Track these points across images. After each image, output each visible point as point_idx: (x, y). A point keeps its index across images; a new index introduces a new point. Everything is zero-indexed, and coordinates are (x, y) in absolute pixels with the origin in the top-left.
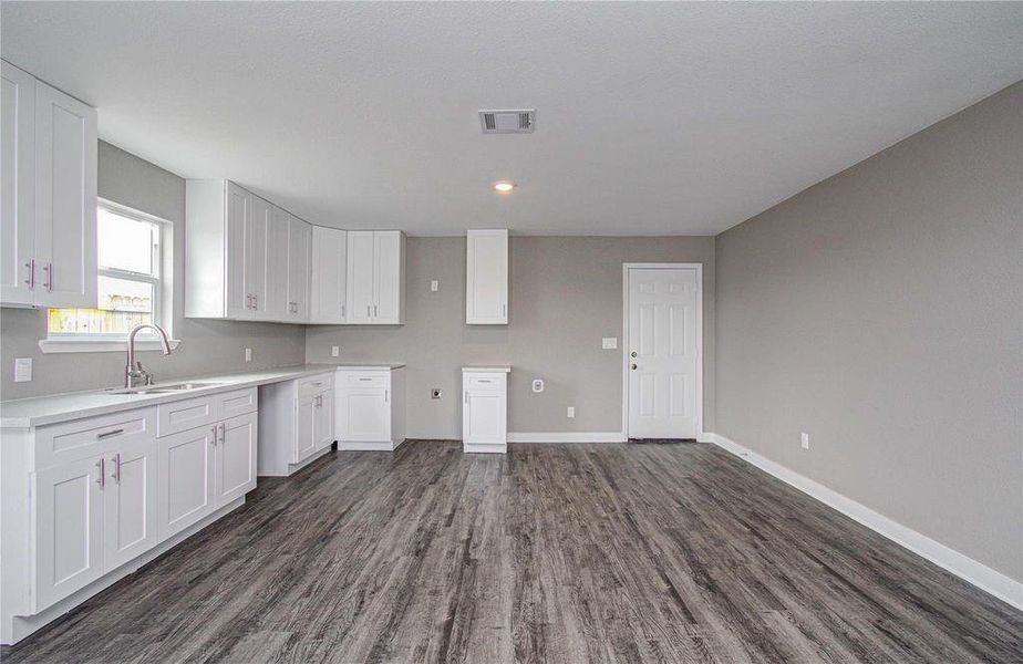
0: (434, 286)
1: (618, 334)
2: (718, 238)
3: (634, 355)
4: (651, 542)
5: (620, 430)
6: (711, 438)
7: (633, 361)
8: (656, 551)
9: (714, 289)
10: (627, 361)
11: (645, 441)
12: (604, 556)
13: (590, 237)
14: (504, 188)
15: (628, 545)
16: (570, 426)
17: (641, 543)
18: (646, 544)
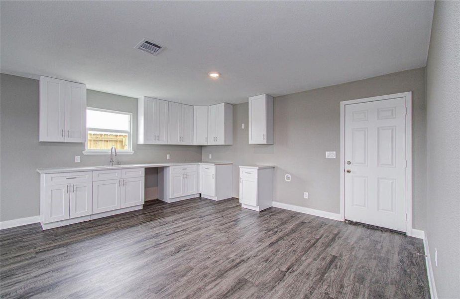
0: (243, 126)
1: (337, 149)
3: (349, 163)
5: (338, 212)
7: (348, 167)
10: (344, 167)
13: (318, 89)
16: (305, 204)
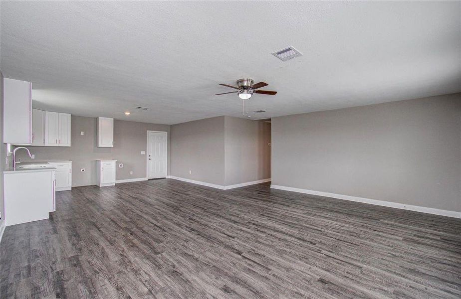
0: (82, 134)
1: (145, 150)
2: (171, 125)
5: (146, 177)
6: (169, 177)
7: (149, 157)
9: (170, 138)
10: (148, 158)
11: (153, 179)
14: (127, 114)
16: (131, 177)
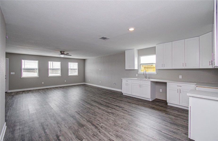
4: (86, 121)
8: (84, 119)
12: (92, 115)
15: (90, 118)
17: (88, 120)
18: (87, 120)
